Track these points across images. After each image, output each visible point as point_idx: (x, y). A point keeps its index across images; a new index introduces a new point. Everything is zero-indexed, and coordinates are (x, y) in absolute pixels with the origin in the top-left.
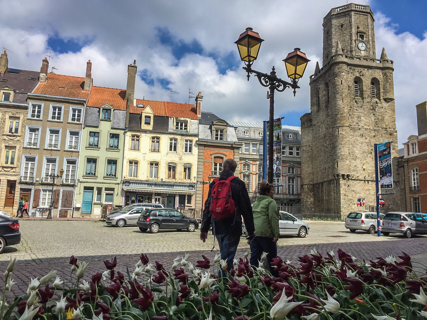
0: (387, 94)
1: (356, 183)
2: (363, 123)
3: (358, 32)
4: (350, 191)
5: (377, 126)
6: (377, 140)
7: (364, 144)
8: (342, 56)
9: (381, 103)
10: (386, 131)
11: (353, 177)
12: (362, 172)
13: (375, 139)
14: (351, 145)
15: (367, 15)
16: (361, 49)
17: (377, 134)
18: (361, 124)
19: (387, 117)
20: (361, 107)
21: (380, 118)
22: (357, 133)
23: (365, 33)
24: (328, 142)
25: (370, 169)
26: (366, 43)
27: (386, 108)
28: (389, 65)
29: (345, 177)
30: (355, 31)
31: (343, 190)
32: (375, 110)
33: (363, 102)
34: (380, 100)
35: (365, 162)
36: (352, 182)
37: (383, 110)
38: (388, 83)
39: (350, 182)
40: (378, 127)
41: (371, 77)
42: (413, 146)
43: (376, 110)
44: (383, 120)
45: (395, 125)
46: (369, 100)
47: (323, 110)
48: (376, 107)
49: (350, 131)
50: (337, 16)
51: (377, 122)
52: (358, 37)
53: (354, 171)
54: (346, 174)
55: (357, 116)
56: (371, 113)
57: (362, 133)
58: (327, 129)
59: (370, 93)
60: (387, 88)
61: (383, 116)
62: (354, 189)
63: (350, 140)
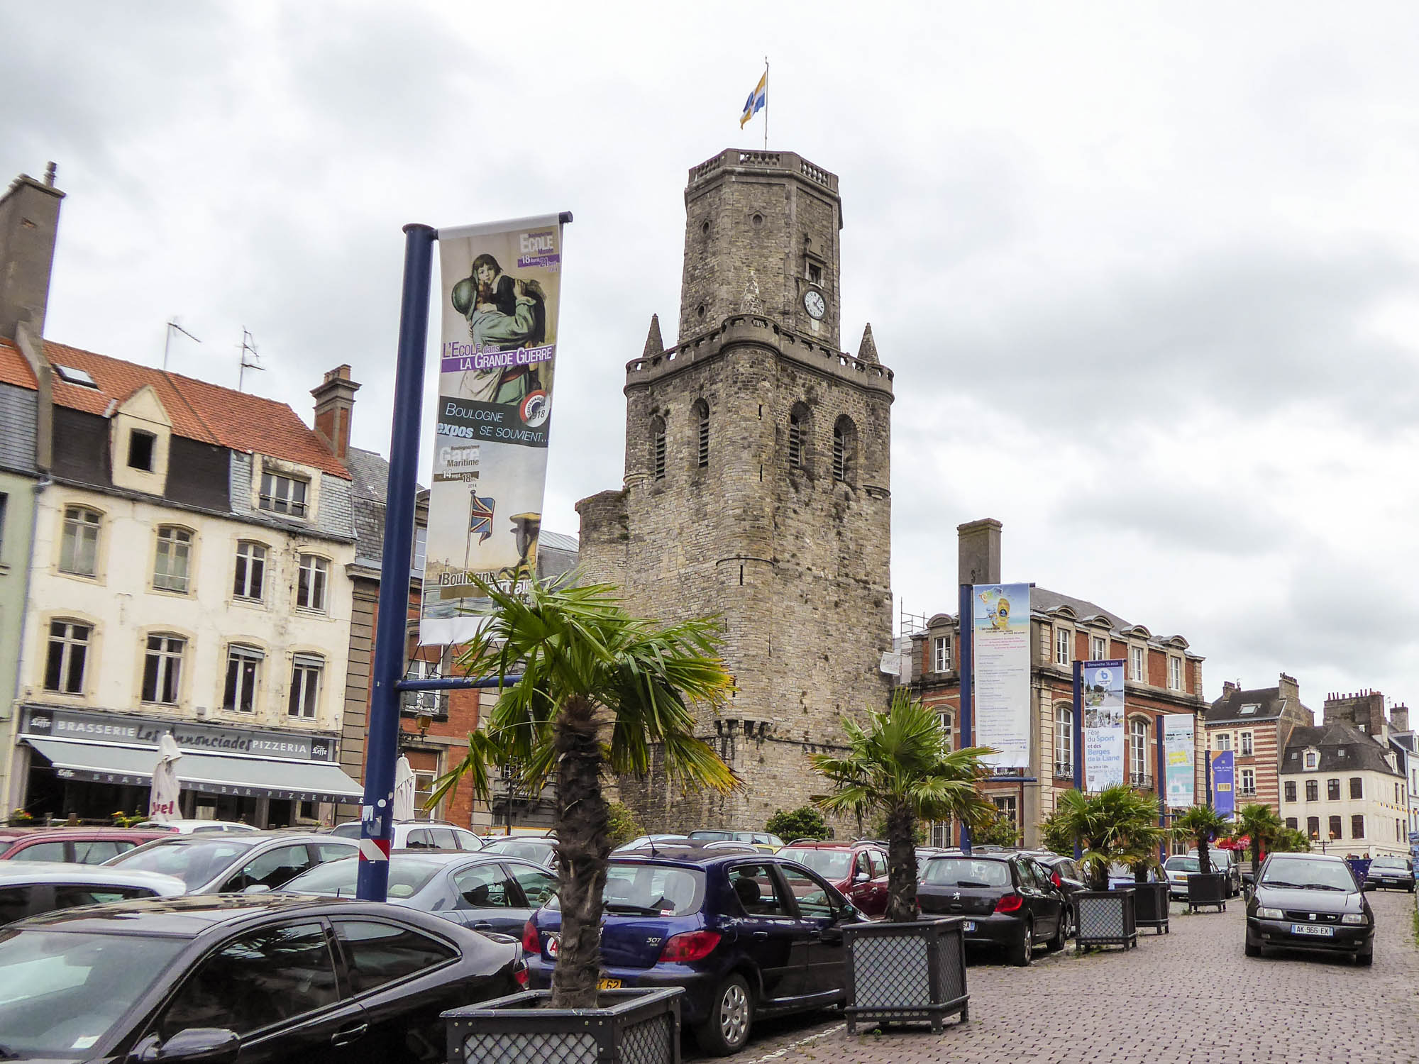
0: (874, 474)
1: (781, 750)
2: (809, 556)
3: (805, 256)
4: (765, 776)
5: (844, 571)
6: (843, 618)
7: (809, 626)
8: (766, 325)
9: (858, 500)
10: (866, 592)
11: (775, 731)
12: (799, 715)
13: (837, 613)
14: (774, 627)
15: (831, 206)
16: (812, 313)
17: (842, 597)
18: (806, 560)
19: (869, 549)
20: (807, 505)
21: (852, 546)
22: (793, 588)
23: (824, 263)
24: (694, 607)
25: (821, 707)
26: (825, 295)
27: (868, 518)
28: (879, 382)
29: (756, 731)
30: (799, 249)
31: (747, 772)
32: (841, 520)
33: (813, 488)
34: (854, 489)
35: (808, 683)
36: (771, 748)
37: (860, 523)
38: (880, 441)
39: (768, 749)
40: (847, 575)
41: (836, 413)
42: (940, 646)
43: (845, 520)
44: (859, 554)
45: (887, 573)
46: (826, 483)
47: (679, 493)
48: (844, 511)
49: (773, 578)
50: (744, 179)
51: (844, 558)
52: (805, 271)
53: (779, 711)
54: (758, 720)
55: (794, 532)
56: (831, 528)
57: (805, 589)
58: (692, 559)
59: (831, 461)
60: (877, 456)
61: (861, 542)
62: (775, 770)
63: (774, 608)
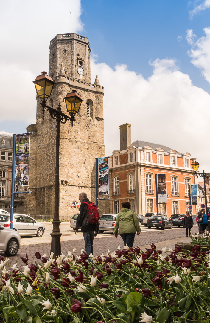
0: (98, 114)
1: (72, 188)
2: (79, 137)
3: (78, 59)
4: (67, 195)
5: (90, 140)
6: (90, 152)
7: (80, 155)
8: (65, 77)
9: (94, 121)
10: (97, 145)
11: (70, 183)
12: (77, 179)
13: (88, 151)
14: (69, 156)
15: (85, 46)
16: (80, 74)
17: (89, 147)
18: (78, 138)
19: (97, 134)
20: (79, 123)
21: (92, 133)
22: (75, 145)
23: (83, 60)
24: (50, 152)
25: (84, 176)
26: (84, 69)
27: (97, 126)
28: (100, 90)
29: (64, 183)
30: (76, 57)
31: (62, 194)
32: (88, 126)
33: (80, 119)
34: (93, 118)
35: (79, 170)
36: (69, 187)
37: (95, 127)
38: (100, 105)
39: (68, 187)
40: (91, 141)
41: (87, 99)
42: (116, 158)
43: (90, 127)
44: (94, 135)
45: (103, 140)
46: (84, 117)
47: (47, 123)
48: (90, 124)
49: (69, 143)
50: (62, 41)
51: (90, 137)
52: (78, 63)
53: (71, 178)
54: (65, 180)
55: (75, 130)
56: (86, 129)
57: (78, 145)
58: (50, 139)
59: (85, 111)
60: (99, 109)
61: (95, 132)
62: (70, 193)
63: (69, 151)
